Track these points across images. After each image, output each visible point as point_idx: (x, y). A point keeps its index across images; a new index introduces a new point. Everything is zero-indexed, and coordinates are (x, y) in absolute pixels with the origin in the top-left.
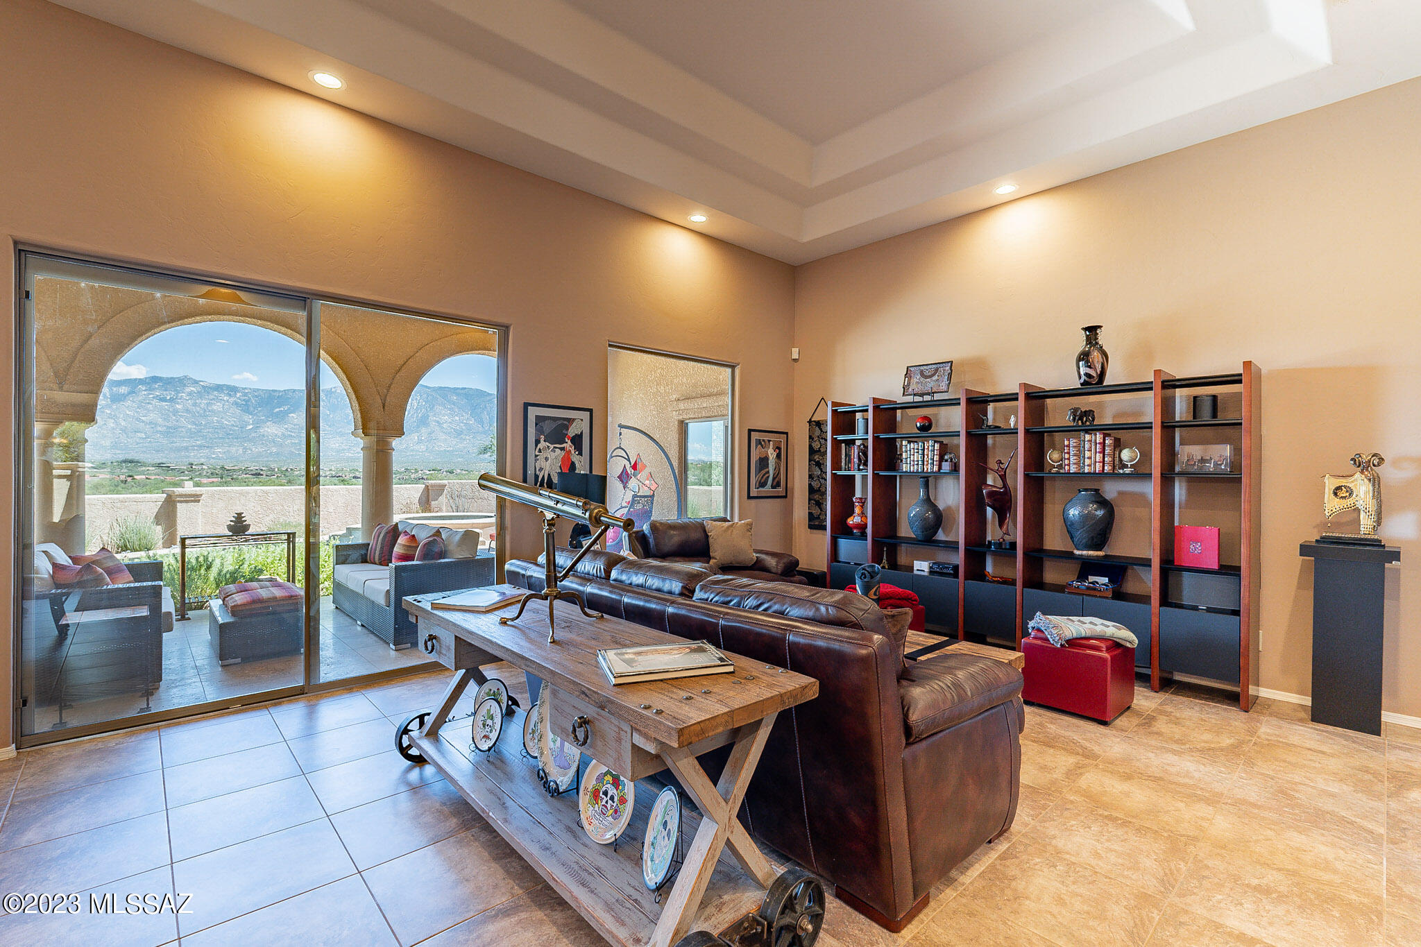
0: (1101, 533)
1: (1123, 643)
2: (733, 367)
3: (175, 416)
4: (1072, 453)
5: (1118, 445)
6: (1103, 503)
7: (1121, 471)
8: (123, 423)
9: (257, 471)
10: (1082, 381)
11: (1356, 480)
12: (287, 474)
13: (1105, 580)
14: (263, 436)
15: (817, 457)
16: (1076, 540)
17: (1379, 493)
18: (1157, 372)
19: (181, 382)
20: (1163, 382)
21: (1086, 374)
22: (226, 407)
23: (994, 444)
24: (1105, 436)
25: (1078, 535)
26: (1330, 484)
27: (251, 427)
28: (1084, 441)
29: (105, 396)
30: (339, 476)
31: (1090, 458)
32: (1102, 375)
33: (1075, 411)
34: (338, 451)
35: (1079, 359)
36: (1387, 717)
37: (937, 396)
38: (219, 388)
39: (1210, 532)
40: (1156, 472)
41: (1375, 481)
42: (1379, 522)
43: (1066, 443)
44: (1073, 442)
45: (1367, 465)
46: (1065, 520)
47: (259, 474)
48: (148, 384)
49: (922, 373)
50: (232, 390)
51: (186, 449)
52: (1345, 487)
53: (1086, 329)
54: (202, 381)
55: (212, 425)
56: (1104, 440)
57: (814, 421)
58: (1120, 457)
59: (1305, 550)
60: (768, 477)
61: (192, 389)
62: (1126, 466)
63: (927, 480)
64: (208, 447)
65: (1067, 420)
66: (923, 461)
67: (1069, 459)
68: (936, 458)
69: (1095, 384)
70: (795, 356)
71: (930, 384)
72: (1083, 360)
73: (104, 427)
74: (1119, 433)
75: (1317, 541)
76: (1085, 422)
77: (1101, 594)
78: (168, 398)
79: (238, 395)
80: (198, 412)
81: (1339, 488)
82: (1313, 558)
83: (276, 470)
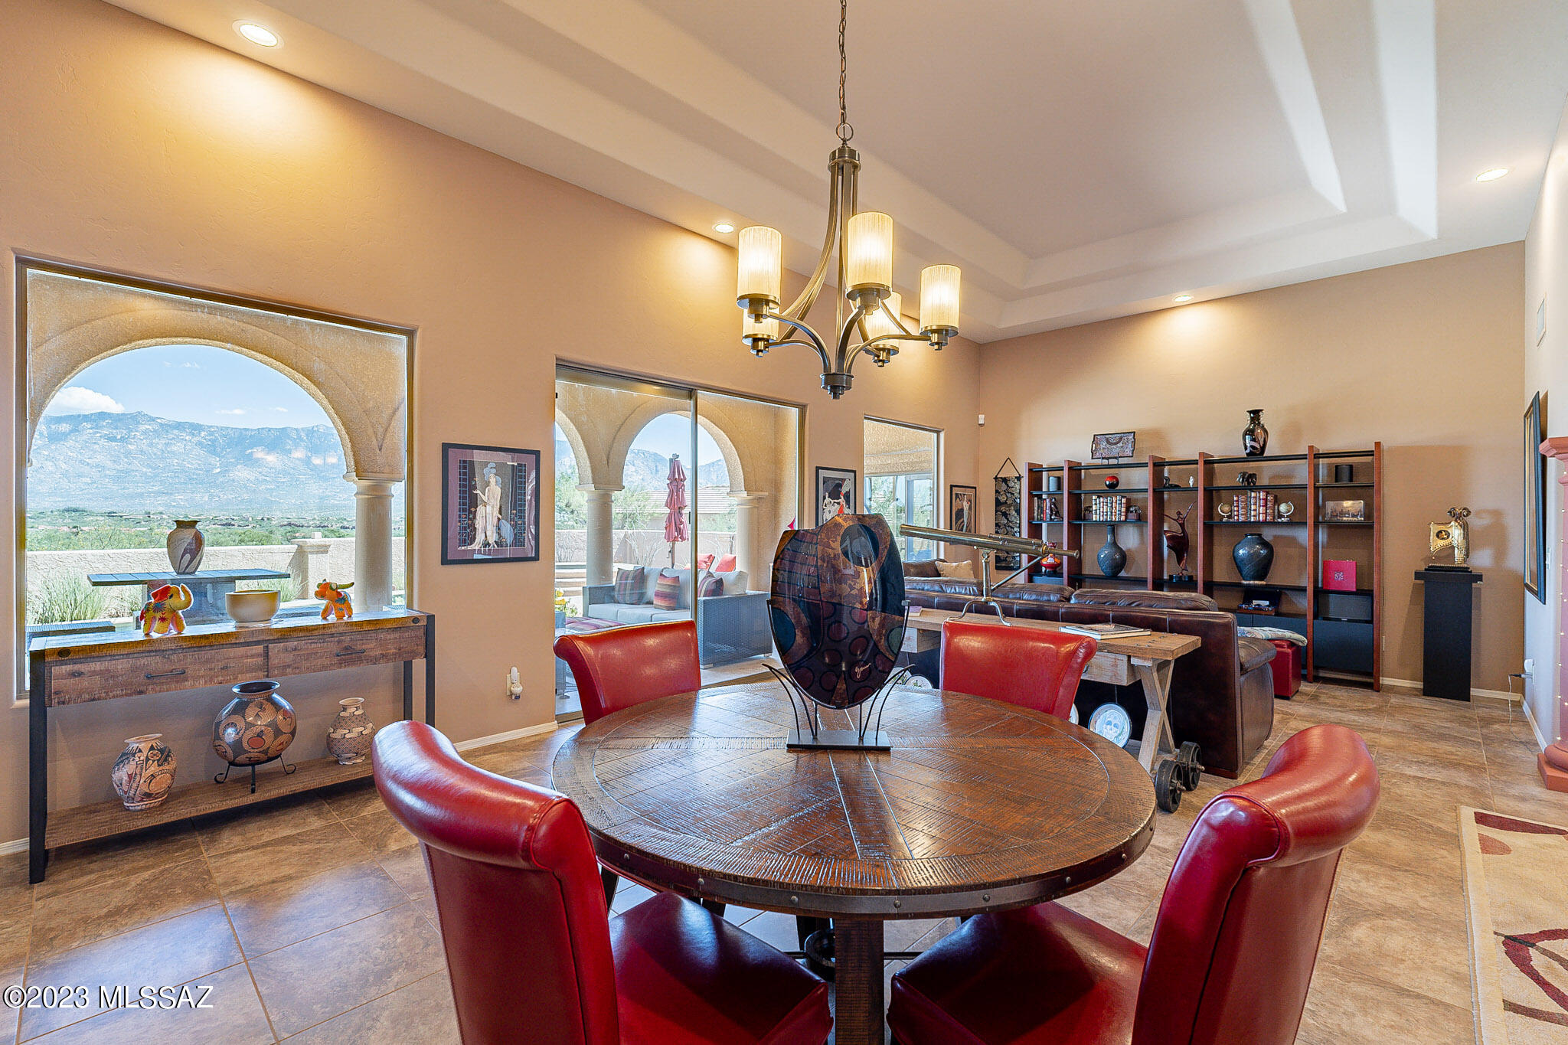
0: (1263, 567)
1: (1297, 642)
2: (938, 432)
3: (126, 458)
4: (1240, 506)
5: (1277, 501)
6: (1265, 544)
7: (1280, 520)
8: (64, 466)
9: (227, 521)
10: (1248, 451)
11: (1452, 526)
12: (264, 524)
13: (1267, 603)
14: (233, 480)
15: (1003, 509)
16: (1244, 573)
17: (1468, 535)
18: (1311, 448)
19: (135, 418)
20: (1315, 455)
21: (1252, 446)
22: (188, 448)
23: (1169, 499)
24: (1267, 493)
25: (1246, 570)
26: (1434, 529)
27: (218, 470)
28: (1251, 497)
29: (41, 434)
30: (325, 526)
31: (1255, 510)
32: (1263, 448)
33: (1244, 474)
34: (321, 498)
35: (1245, 434)
36: (1474, 692)
37: (1122, 461)
38: (179, 426)
39: (1349, 564)
40: (1310, 521)
41: (1465, 527)
42: (1467, 555)
43: (1235, 499)
44: (1242, 498)
45: (1460, 516)
46: (1235, 558)
47: (230, 524)
48: (95, 421)
49: (1108, 441)
50: (195, 428)
51: (141, 495)
52: (1444, 531)
53: (1250, 412)
54: (159, 418)
55: (172, 468)
56: (1267, 497)
57: (1001, 478)
58: (1278, 510)
59: (1418, 575)
60: (963, 525)
61: (148, 427)
62: (1284, 517)
63: (1113, 527)
64: (167, 493)
65: (1238, 481)
66: (1112, 512)
67: (1238, 511)
68: (1123, 510)
69: (1256, 454)
70: (981, 422)
71: (1115, 450)
72: (1249, 435)
73: (41, 471)
74: (1278, 492)
75: (1426, 570)
76: (1250, 482)
77: (1266, 613)
78: (119, 437)
79: (203, 434)
80: (155, 454)
81: (1440, 532)
82: (1423, 582)
83: (250, 519)
